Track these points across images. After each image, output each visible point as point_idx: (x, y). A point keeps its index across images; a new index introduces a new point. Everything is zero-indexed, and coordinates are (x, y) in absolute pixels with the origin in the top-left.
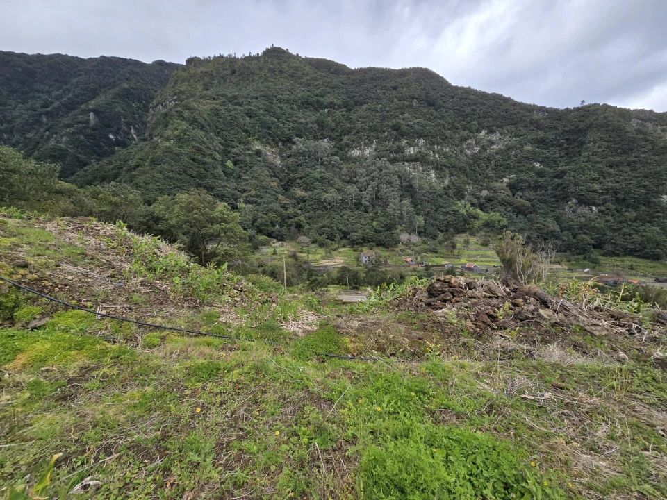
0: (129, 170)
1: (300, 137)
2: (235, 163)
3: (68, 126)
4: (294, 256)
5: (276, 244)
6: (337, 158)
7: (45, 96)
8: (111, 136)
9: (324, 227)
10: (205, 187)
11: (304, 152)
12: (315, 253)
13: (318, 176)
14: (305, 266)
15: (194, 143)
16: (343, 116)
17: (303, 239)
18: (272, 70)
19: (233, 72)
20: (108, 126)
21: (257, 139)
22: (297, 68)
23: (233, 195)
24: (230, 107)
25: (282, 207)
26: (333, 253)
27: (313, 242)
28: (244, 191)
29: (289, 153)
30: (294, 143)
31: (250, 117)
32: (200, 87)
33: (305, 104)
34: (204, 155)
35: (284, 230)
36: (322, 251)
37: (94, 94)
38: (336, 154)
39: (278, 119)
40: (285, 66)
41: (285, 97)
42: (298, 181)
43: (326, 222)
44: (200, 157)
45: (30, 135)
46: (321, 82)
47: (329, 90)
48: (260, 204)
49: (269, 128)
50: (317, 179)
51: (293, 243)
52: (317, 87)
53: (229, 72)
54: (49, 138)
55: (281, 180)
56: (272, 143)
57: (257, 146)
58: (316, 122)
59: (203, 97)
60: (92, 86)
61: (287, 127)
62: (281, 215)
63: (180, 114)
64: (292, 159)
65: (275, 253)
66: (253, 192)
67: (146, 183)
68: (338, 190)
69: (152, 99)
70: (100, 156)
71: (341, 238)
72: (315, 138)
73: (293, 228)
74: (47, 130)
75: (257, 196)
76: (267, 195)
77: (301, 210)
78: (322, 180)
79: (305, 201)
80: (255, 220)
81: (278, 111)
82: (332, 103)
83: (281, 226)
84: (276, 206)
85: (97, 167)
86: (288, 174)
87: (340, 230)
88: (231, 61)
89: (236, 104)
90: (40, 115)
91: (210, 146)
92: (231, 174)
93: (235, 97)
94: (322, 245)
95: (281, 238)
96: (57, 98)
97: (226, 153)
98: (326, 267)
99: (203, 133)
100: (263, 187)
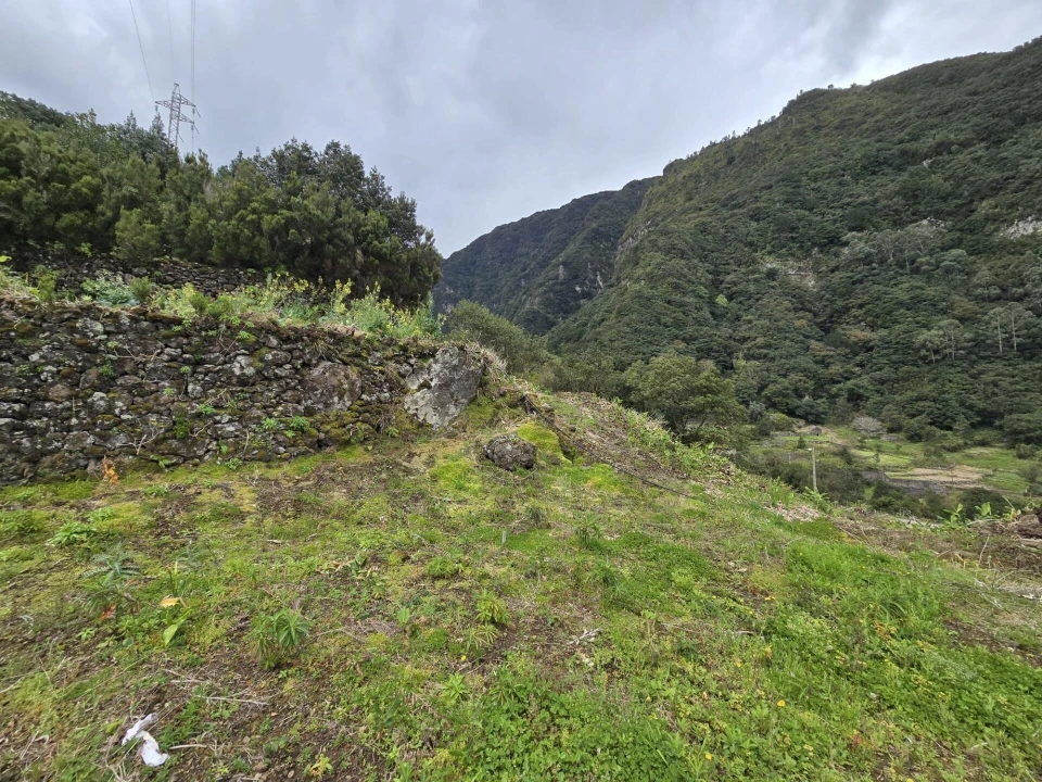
0: (594, 327)
1: (860, 229)
2: (730, 298)
3: (541, 285)
4: (843, 453)
5: (807, 429)
6: (955, 252)
7: (524, 259)
8: (578, 289)
9: (919, 399)
10: (684, 340)
11: (869, 255)
12: (897, 452)
13: (905, 297)
14: (868, 476)
15: (670, 279)
16: (977, 160)
17: (866, 422)
18: (801, 132)
19: (731, 161)
20: (576, 277)
21: (770, 253)
22: (851, 111)
23: (726, 347)
24: (725, 213)
25: (816, 362)
26: (948, 456)
27: (891, 430)
28: (745, 339)
29: (833, 263)
30: (846, 244)
31: (758, 220)
32: (680, 199)
33: (873, 166)
34: (684, 294)
35: (822, 404)
36: (916, 449)
37: (564, 243)
38: (957, 244)
39: (811, 210)
40: (826, 116)
41: (827, 167)
42: (854, 312)
43: (927, 389)
44: (676, 297)
45: (511, 302)
46: (912, 113)
47: (931, 121)
48: (773, 359)
49: (793, 229)
50: (901, 304)
51: (843, 429)
52: (902, 126)
53: (725, 161)
54: (525, 300)
55: (815, 315)
56: (799, 253)
57: (771, 263)
58: (897, 193)
59: (684, 212)
60: (563, 236)
61: (829, 219)
62: (814, 376)
63: (654, 244)
64: (838, 275)
65: (802, 445)
66: (760, 340)
67: (611, 341)
68: (962, 320)
69: (622, 232)
70: (567, 312)
71: (973, 425)
72: (898, 224)
73: (841, 401)
74: (525, 293)
75: (768, 346)
76: (788, 343)
77: (861, 365)
78: (914, 304)
79: (871, 349)
80: (762, 388)
81: (812, 196)
82: (940, 145)
83: (815, 396)
84: (805, 361)
85: (563, 326)
86: (833, 302)
87: (971, 407)
88: (728, 144)
89: (735, 206)
90: (520, 279)
91: (693, 278)
92: (723, 316)
93: (733, 197)
94: (914, 437)
95: (816, 419)
96: (535, 257)
97: (716, 285)
98: (926, 484)
99: (683, 262)
100: (779, 330)
